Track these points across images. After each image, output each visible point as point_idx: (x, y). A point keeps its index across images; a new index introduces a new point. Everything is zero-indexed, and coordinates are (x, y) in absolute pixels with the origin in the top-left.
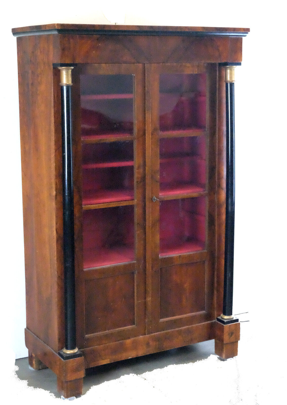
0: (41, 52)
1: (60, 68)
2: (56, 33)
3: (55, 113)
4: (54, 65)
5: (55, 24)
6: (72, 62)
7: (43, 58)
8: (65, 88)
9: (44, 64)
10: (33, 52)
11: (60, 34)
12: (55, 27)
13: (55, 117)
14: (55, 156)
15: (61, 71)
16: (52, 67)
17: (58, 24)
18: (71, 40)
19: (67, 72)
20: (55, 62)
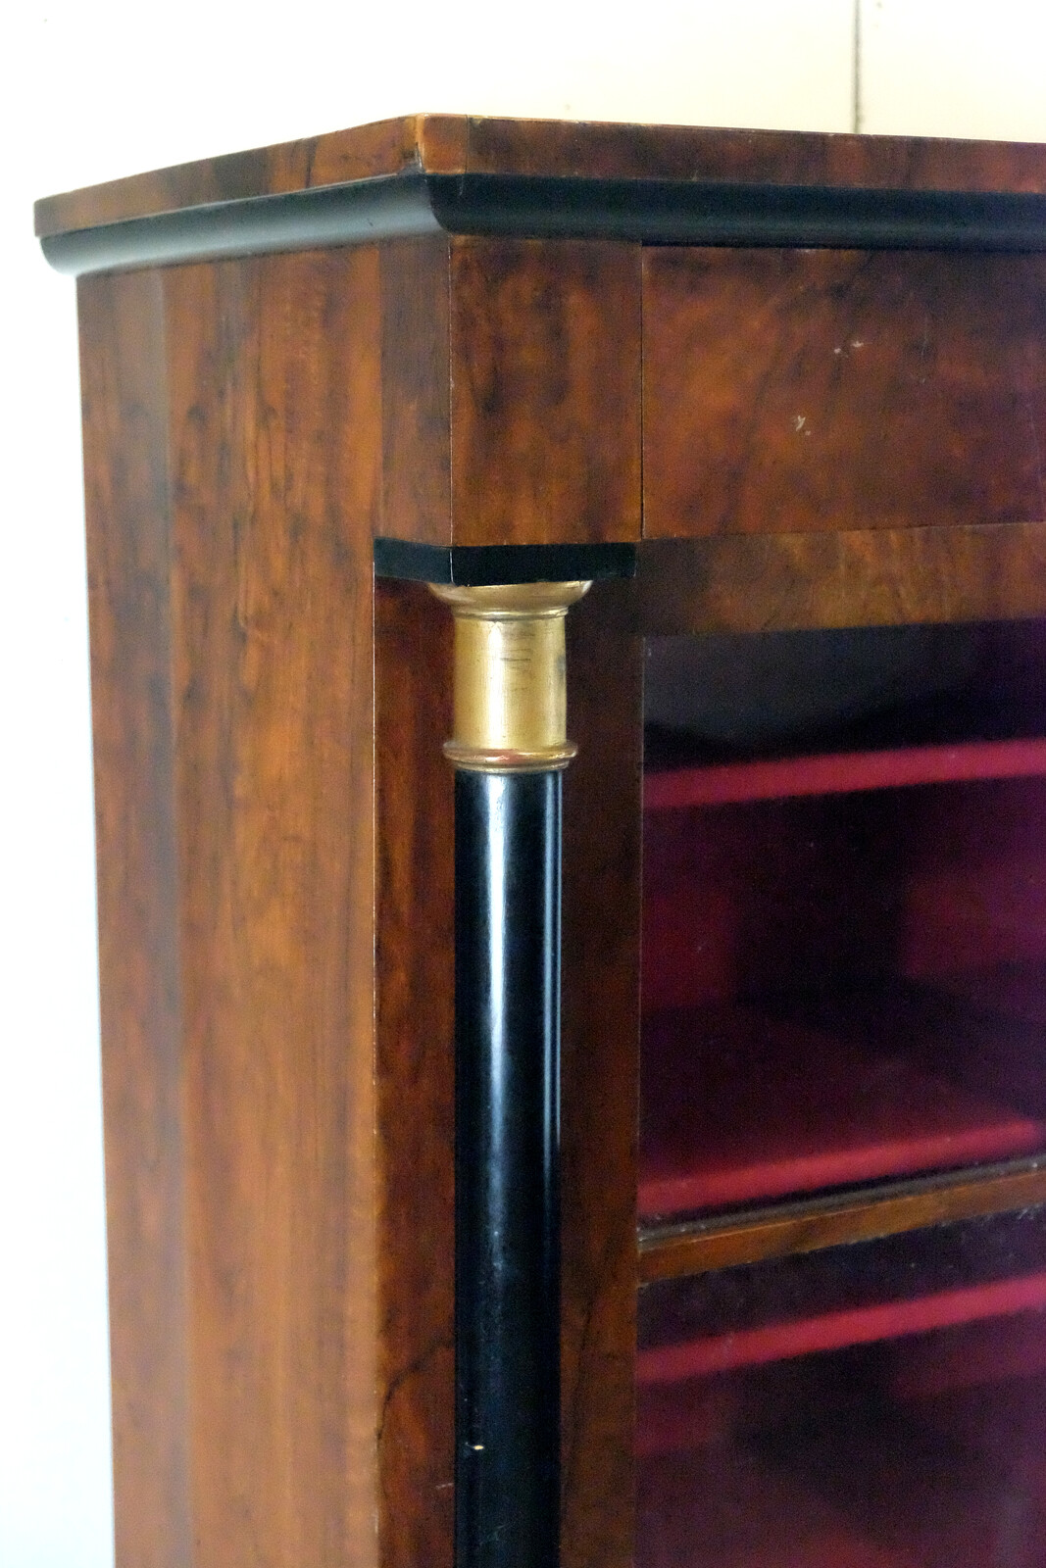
0: (265, 413)
1: (450, 593)
2: (417, 218)
3: (387, 1025)
4: (387, 551)
5: (414, 118)
6: (582, 537)
7: (289, 478)
8: (496, 794)
9: (298, 527)
10: (198, 414)
11: (460, 240)
12: (409, 155)
13: (385, 1066)
14: (386, 1434)
15: (460, 622)
16: (369, 571)
17: (439, 126)
18: (575, 300)
19: (525, 639)
20: (403, 527)
